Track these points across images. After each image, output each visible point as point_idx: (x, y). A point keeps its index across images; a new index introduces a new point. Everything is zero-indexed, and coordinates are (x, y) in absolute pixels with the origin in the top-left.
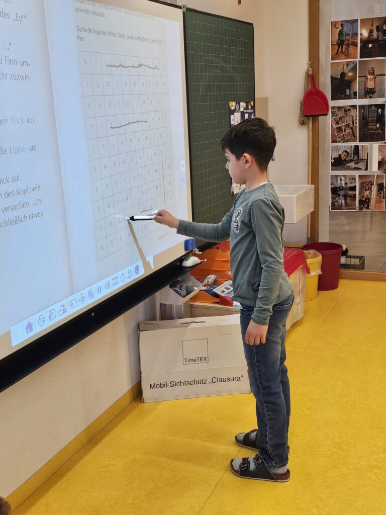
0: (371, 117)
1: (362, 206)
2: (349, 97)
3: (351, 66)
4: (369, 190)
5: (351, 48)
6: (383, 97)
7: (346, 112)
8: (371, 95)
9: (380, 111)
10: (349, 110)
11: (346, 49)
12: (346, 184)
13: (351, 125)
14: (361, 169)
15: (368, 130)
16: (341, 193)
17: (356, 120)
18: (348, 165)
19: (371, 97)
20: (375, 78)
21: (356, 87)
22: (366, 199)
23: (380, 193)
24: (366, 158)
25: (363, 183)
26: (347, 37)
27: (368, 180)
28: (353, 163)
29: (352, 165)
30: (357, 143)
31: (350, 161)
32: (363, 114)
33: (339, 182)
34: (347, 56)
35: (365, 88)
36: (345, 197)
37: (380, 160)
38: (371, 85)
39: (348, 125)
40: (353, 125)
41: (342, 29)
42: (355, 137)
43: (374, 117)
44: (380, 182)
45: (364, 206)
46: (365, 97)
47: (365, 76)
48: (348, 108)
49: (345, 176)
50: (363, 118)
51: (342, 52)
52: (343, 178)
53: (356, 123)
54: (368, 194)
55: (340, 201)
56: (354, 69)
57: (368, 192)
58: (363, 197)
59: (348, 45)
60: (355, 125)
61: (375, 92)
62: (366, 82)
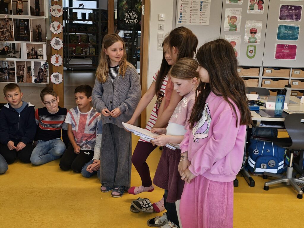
0: (21, 27)
1: (19, 80)
2: (7, 13)
4: (22, 70)
6: (27, 15)
7: (6, 22)
8: (20, 13)
9: (26, 23)
10: (8, 21)
12: (8, 66)
13: (9, 30)
14: (17, 57)
15: (20, 34)
16: (6, 71)
17: (12, 27)
18: (9, 54)
19: (20, 14)
20: (22, 3)
21: (11, 7)
22: (21, 76)
23: (29, 72)
24: (20, 51)
25: (19, 66)
27: (21, 64)
28: (12, 53)
29: (11, 54)
30: (14, 42)
31: (10, 52)
32: (16, 24)
33: (4, 65)
35: (16, 8)
36: (9, 74)
37: (28, 53)
38: (20, 7)
39: (8, 30)
40: (11, 30)
42: (12, 38)
43: (23, 27)
44: (28, 66)
45: (20, 80)
46: (17, 14)
47: (16, 1)
48: (7, 20)
49: (7, 61)
50: (16, 27)
52: (6, 63)
53: (12, 29)
54: (22, 73)
55: (5, 77)
57: (22, 71)
58: (19, 74)
60: (12, 31)
61: (23, 11)
62: (17, 5)
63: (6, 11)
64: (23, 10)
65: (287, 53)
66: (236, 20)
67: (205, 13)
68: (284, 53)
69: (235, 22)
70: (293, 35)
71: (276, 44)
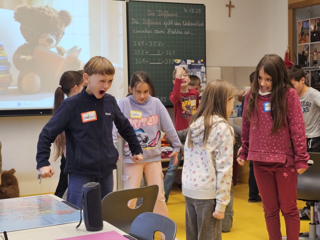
0: (316, 78)
2: (306, 66)
3: (307, 47)
5: (307, 37)
8: (315, 65)
9: (319, 74)
10: (306, 74)
11: (304, 37)
13: (307, 83)
15: (315, 86)
20: (317, 54)
21: (309, 60)
26: (305, 30)
32: (312, 76)
34: (305, 41)
35: (313, 60)
38: (315, 59)
41: (303, 26)
43: (317, 78)
46: (313, 65)
47: (313, 53)
51: (303, 39)
56: (308, 49)
59: (305, 35)
60: (309, 83)
61: (317, 63)
62: (313, 57)
63: (306, 64)
64: (318, 61)
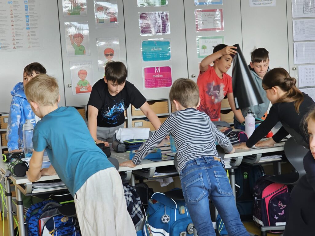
65: (161, 79)
66: (81, 39)
67: (34, 32)
68: (156, 79)
69: (81, 41)
70: (163, 54)
71: (143, 68)
